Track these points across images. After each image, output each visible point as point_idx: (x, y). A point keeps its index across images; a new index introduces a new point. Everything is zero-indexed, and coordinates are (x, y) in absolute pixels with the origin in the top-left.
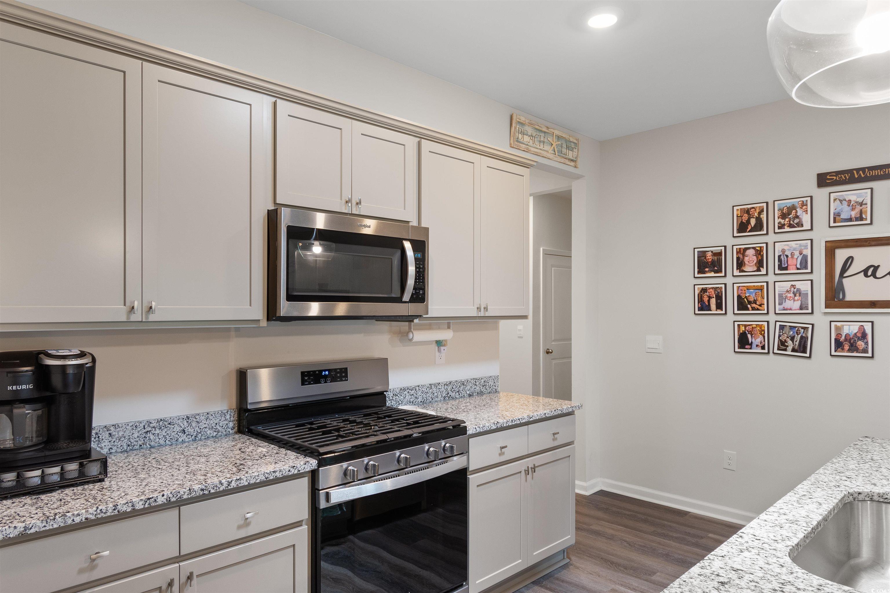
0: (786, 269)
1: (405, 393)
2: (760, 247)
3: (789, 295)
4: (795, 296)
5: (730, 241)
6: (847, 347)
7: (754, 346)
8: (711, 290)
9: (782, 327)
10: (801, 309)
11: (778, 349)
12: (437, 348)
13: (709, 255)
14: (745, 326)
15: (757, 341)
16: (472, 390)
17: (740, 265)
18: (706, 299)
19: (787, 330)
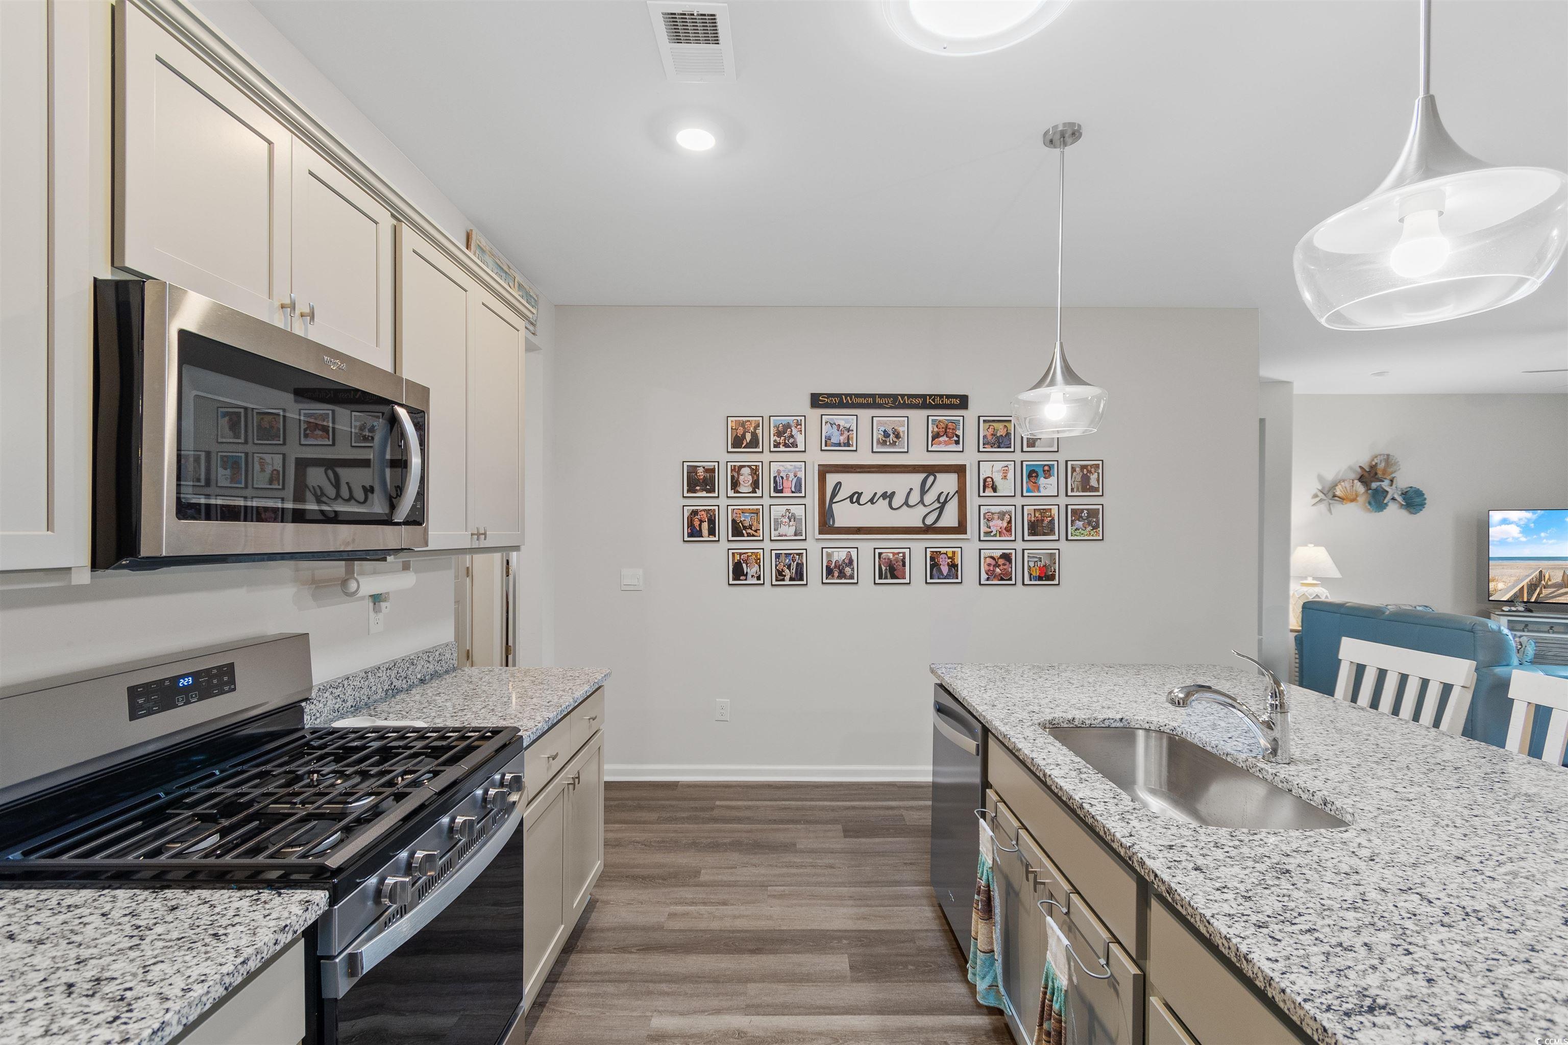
0: (781, 491)
2: (756, 466)
3: (784, 520)
4: (790, 521)
5: (724, 457)
6: (836, 574)
7: (749, 576)
8: (703, 513)
9: (778, 556)
10: (796, 535)
11: (777, 580)
13: (701, 470)
14: (740, 554)
15: (752, 570)
17: (735, 484)
18: (697, 523)
19: (782, 558)
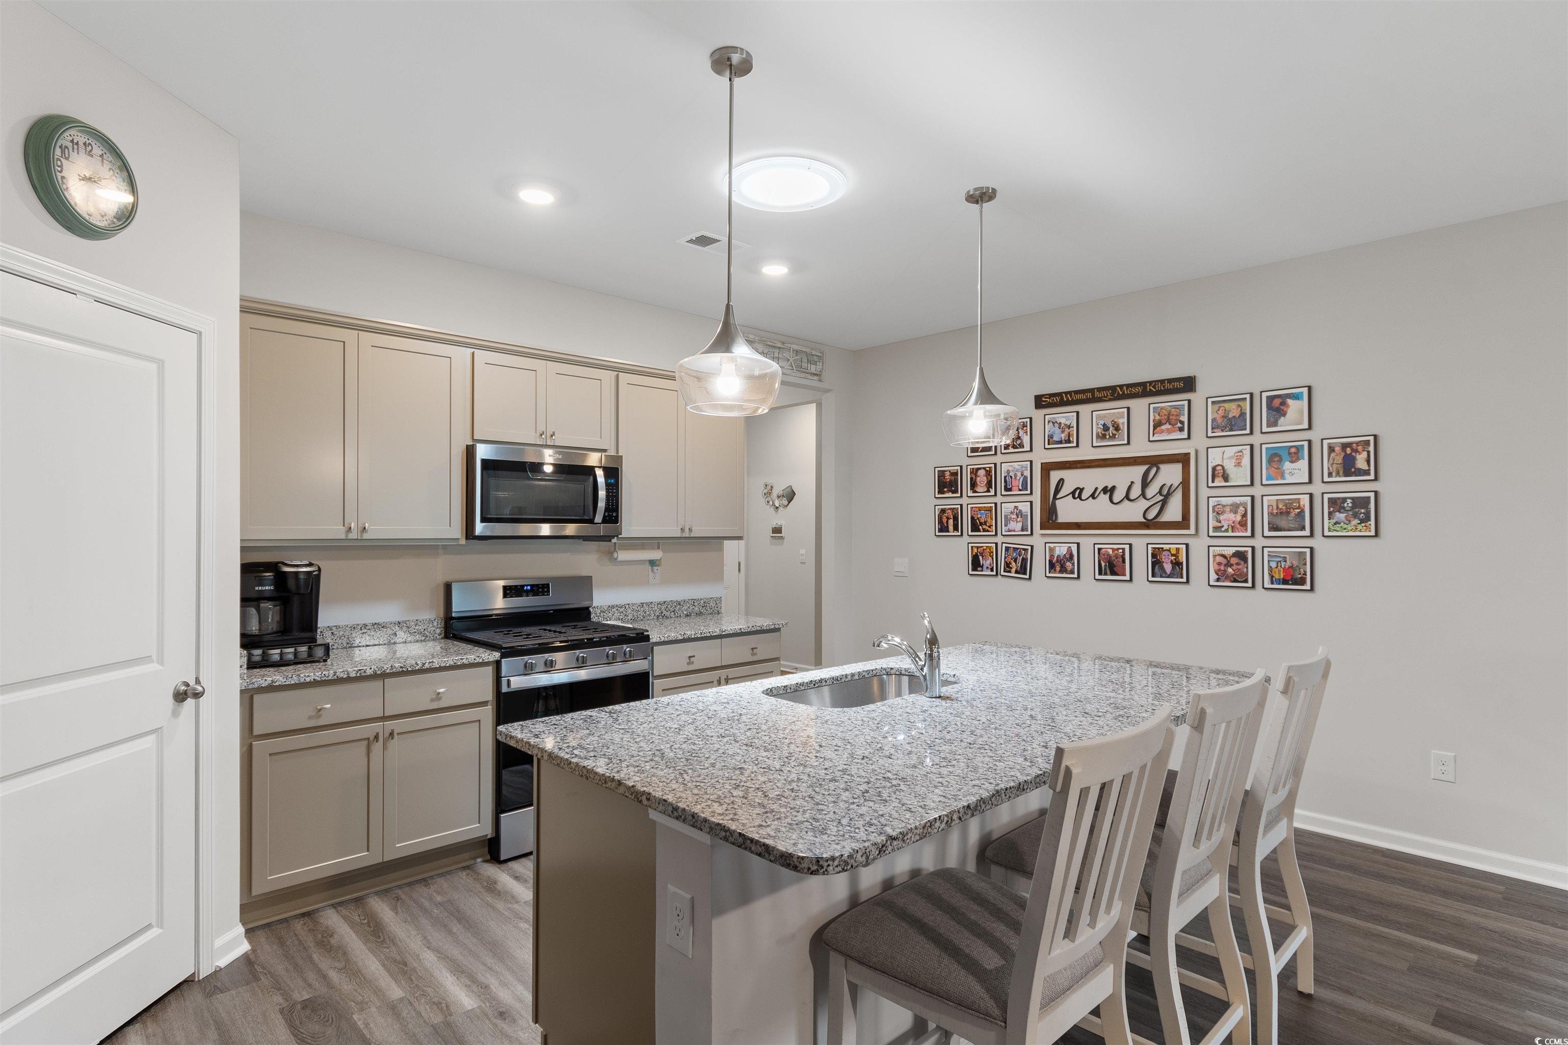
0: (1010, 490)
1: (613, 610)
2: (990, 468)
3: (1013, 517)
4: (1018, 517)
5: (965, 461)
6: (1058, 569)
7: (985, 568)
8: (949, 511)
9: (1007, 549)
10: (1022, 530)
11: (1004, 571)
12: (650, 567)
13: (947, 474)
14: (978, 548)
15: (986, 562)
16: (690, 610)
17: (973, 485)
18: (945, 520)
19: (1011, 551)
